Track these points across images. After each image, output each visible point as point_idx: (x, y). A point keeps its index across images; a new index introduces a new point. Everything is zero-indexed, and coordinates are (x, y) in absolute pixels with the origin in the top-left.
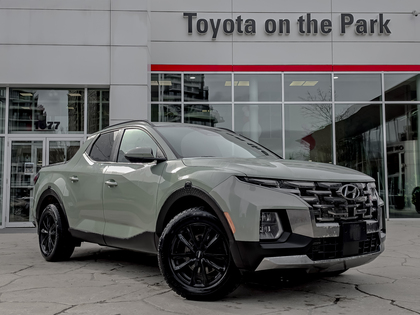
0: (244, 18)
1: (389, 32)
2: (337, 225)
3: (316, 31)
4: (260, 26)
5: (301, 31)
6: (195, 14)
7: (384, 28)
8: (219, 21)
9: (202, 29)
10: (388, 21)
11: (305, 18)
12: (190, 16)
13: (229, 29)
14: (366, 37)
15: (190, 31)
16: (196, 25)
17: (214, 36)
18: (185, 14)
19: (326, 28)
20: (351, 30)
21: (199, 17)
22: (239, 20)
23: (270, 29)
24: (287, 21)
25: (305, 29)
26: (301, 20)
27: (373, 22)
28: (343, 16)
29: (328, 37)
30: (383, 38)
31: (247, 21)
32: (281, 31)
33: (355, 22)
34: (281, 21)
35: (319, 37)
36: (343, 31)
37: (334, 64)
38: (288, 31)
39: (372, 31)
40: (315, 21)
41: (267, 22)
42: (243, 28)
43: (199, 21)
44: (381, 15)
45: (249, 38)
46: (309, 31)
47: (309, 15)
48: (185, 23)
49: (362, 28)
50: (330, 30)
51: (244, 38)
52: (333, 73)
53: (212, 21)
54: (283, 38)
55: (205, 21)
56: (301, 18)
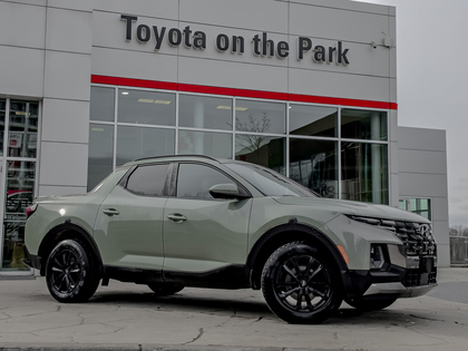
0: (194, 29)
1: (347, 62)
2: (417, 258)
3: (272, 54)
4: (211, 41)
5: (257, 52)
6: (136, 18)
7: (342, 58)
8: (164, 29)
9: (143, 37)
10: (347, 50)
11: (261, 37)
12: (129, 19)
13: (175, 40)
14: (324, 66)
15: (129, 37)
16: (136, 31)
17: (158, 47)
18: (123, 17)
19: (282, 51)
20: (308, 55)
21: (140, 22)
22: (187, 31)
23: (223, 46)
24: (242, 39)
25: (260, 49)
26: (256, 39)
27: (331, 50)
28: (301, 39)
29: (285, 61)
30: (341, 68)
31: (196, 33)
32: (234, 50)
33: (313, 47)
34: (234, 38)
35: (274, 60)
36: (301, 57)
37: (290, 92)
38: (242, 51)
39: (331, 60)
40: (271, 42)
41: (219, 37)
42: (191, 41)
43: (140, 27)
44: (340, 43)
45: (197, 53)
46: (265, 53)
47: (265, 35)
48: (123, 27)
49: (320, 55)
50: (287, 54)
51: (191, 52)
52: (288, 102)
53: (155, 28)
54: (236, 57)
55: (147, 28)
56: (257, 36)
